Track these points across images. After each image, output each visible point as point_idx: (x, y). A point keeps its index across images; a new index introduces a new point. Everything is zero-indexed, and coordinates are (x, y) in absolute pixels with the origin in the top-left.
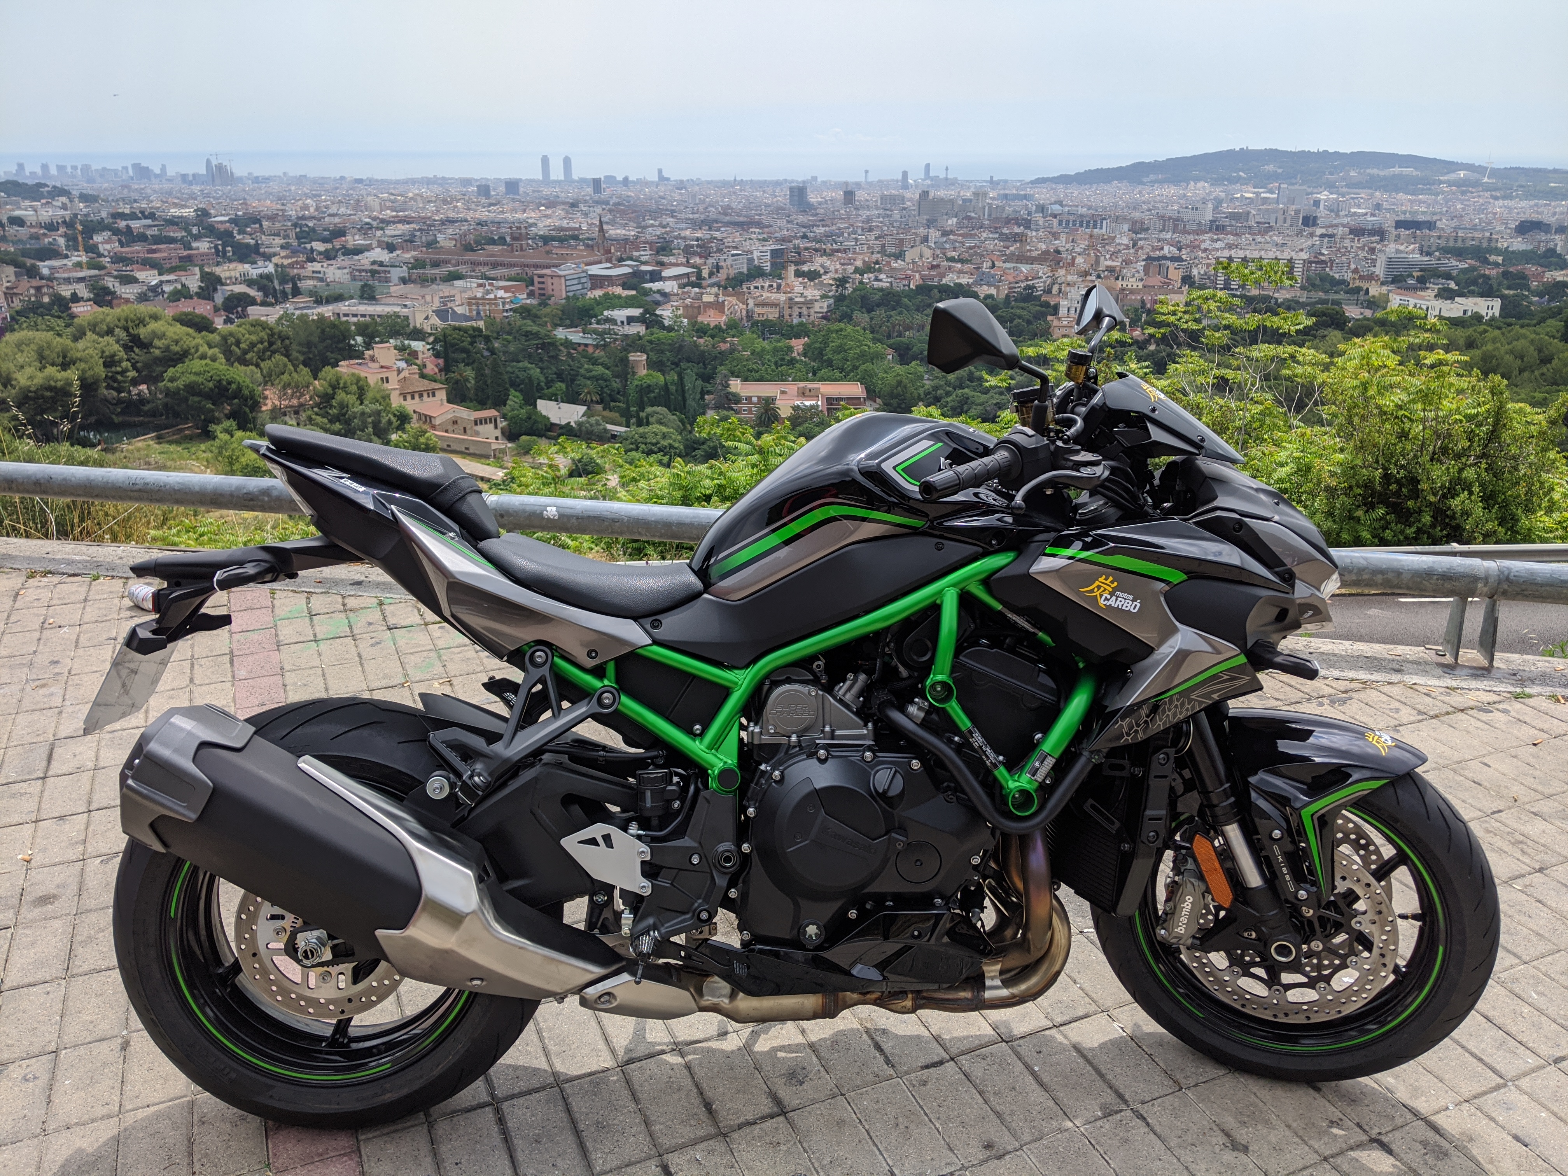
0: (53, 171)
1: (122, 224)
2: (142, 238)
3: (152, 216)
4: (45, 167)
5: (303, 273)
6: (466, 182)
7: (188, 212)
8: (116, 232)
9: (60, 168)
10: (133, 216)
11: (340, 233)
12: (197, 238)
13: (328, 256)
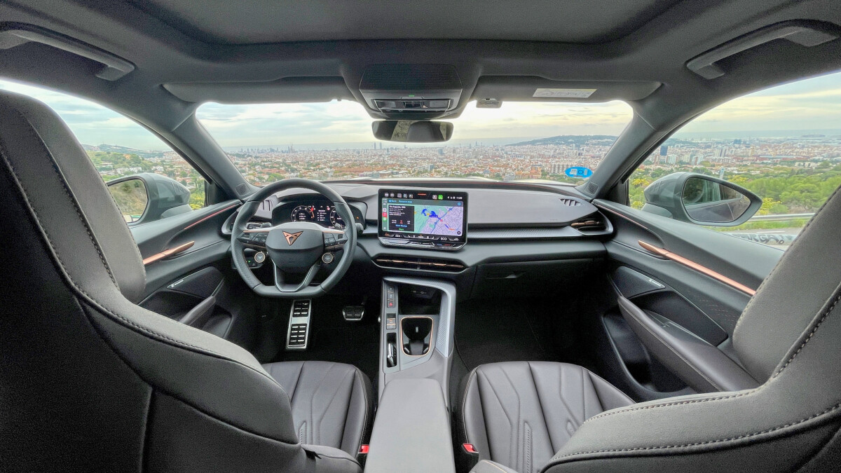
0: (250, 151)
1: (263, 164)
2: (268, 167)
3: (271, 161)
4: (248, 150)
5: (307, 175)
6: (354, 150)
7: (281, 160)
8: (261, 165)
9: (252, 150)
10: (266, 162)
11: (318, 164)
12: (282, 167)
13: (314, 170)
